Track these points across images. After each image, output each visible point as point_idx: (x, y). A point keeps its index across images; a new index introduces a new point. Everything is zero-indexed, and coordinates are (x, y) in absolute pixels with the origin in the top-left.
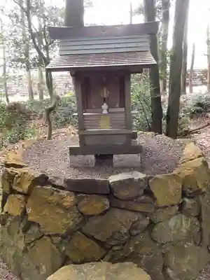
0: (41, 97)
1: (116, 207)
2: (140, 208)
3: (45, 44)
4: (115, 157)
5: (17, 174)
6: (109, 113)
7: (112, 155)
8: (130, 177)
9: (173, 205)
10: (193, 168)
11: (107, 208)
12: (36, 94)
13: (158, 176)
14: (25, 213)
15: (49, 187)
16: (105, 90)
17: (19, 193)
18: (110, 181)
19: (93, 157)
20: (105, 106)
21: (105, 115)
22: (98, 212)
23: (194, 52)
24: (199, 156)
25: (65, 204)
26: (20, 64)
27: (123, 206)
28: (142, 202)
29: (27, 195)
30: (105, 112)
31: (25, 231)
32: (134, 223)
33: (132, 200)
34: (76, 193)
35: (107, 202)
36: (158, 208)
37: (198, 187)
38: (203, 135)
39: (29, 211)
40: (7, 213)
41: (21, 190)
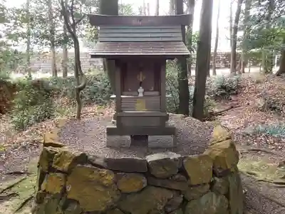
0: (65, 74)
1: (152, 185)
2: (174, 186)
3: (72, 22)
4: (150, 138)
5: (56, 153)
6: (144, 96)
7: (147, 136)
8: (166, 156)
9: (205, 184)
10: (222, 149)
11: (144, 186)
12: (60, 71)
13: (191, 156)
14: (64, 191)
15: (89, 166)
16: (141, 75)
17: (59, 171)
18: (148, 161)
19: (129, 137)
20: (141, 90)
21: (141, 98)
22: (136, 190)
23: (217, 35)
24: (227, 139)
25: (105, 182)
26: (45, 41)
27: (159, 185)
28: (178, 180)
29: (67, 173)
30: (141, 95)
31: (64, 208)
32: (169, 200)
33: (168, 178)
34: (115, 172)
35: (144, 180)
36: (192, 186)
37: (227, 167)
38: (227, 117)
39: (69, 188)
40: (45, 191)
41: (60, 169)
